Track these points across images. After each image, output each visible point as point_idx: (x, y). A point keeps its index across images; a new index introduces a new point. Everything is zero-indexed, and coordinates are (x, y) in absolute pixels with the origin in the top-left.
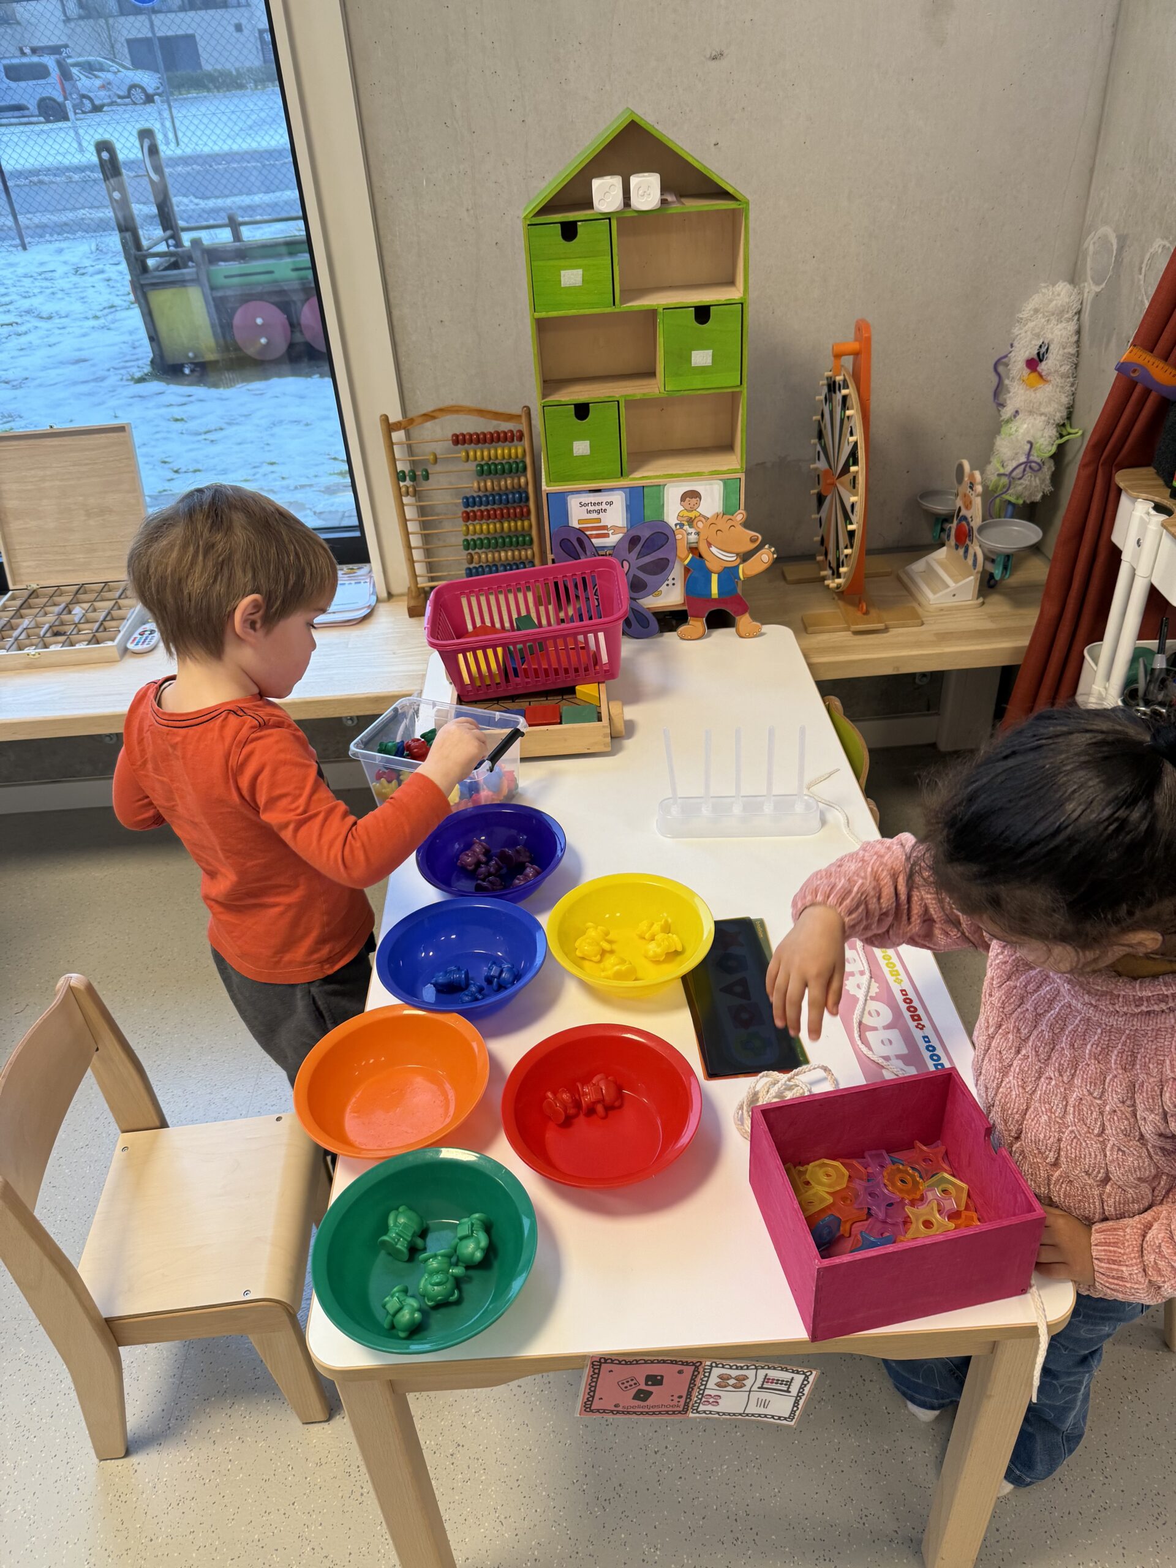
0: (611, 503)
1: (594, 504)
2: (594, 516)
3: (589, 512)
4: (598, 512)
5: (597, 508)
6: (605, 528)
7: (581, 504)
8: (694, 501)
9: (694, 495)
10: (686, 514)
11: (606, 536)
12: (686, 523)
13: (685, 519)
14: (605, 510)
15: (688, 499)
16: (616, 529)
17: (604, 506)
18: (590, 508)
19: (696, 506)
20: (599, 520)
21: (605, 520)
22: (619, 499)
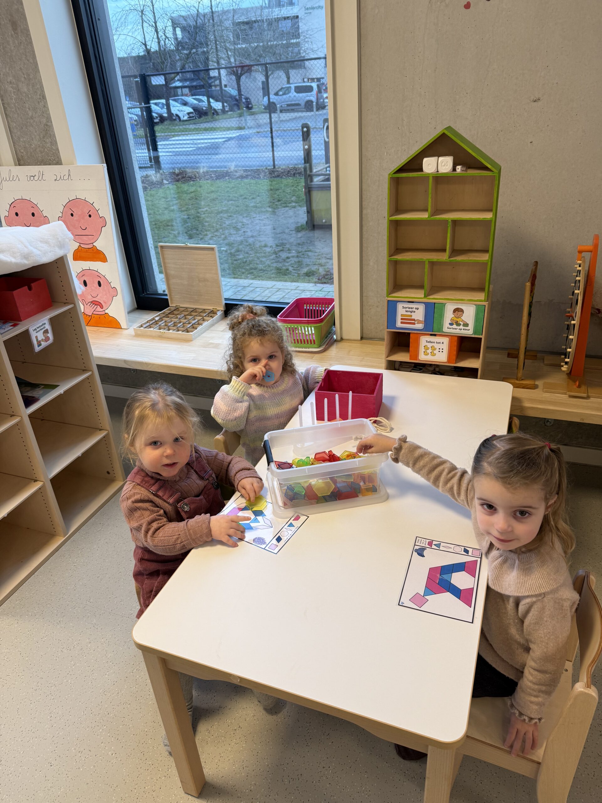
0: (417, 309)
1: (410, 308)
2: (409, 313)
3: (407, 311)
4: (411, 312)
5: (411, 310)
6: (414, 320)
7: (403, 307)
8: (460, 313)
9: (462, 311)
10: (455, 319)
11: (414, 324)
12: (455, 323)
13: (455, 321)
14: (415, 312)
15: (457, 312)
16: (419, 321)
17: (414, 310)
18: (407, 309)
19: (460, 316)
20: (411, 316)
21: (414, 316)
22: (422, 308)
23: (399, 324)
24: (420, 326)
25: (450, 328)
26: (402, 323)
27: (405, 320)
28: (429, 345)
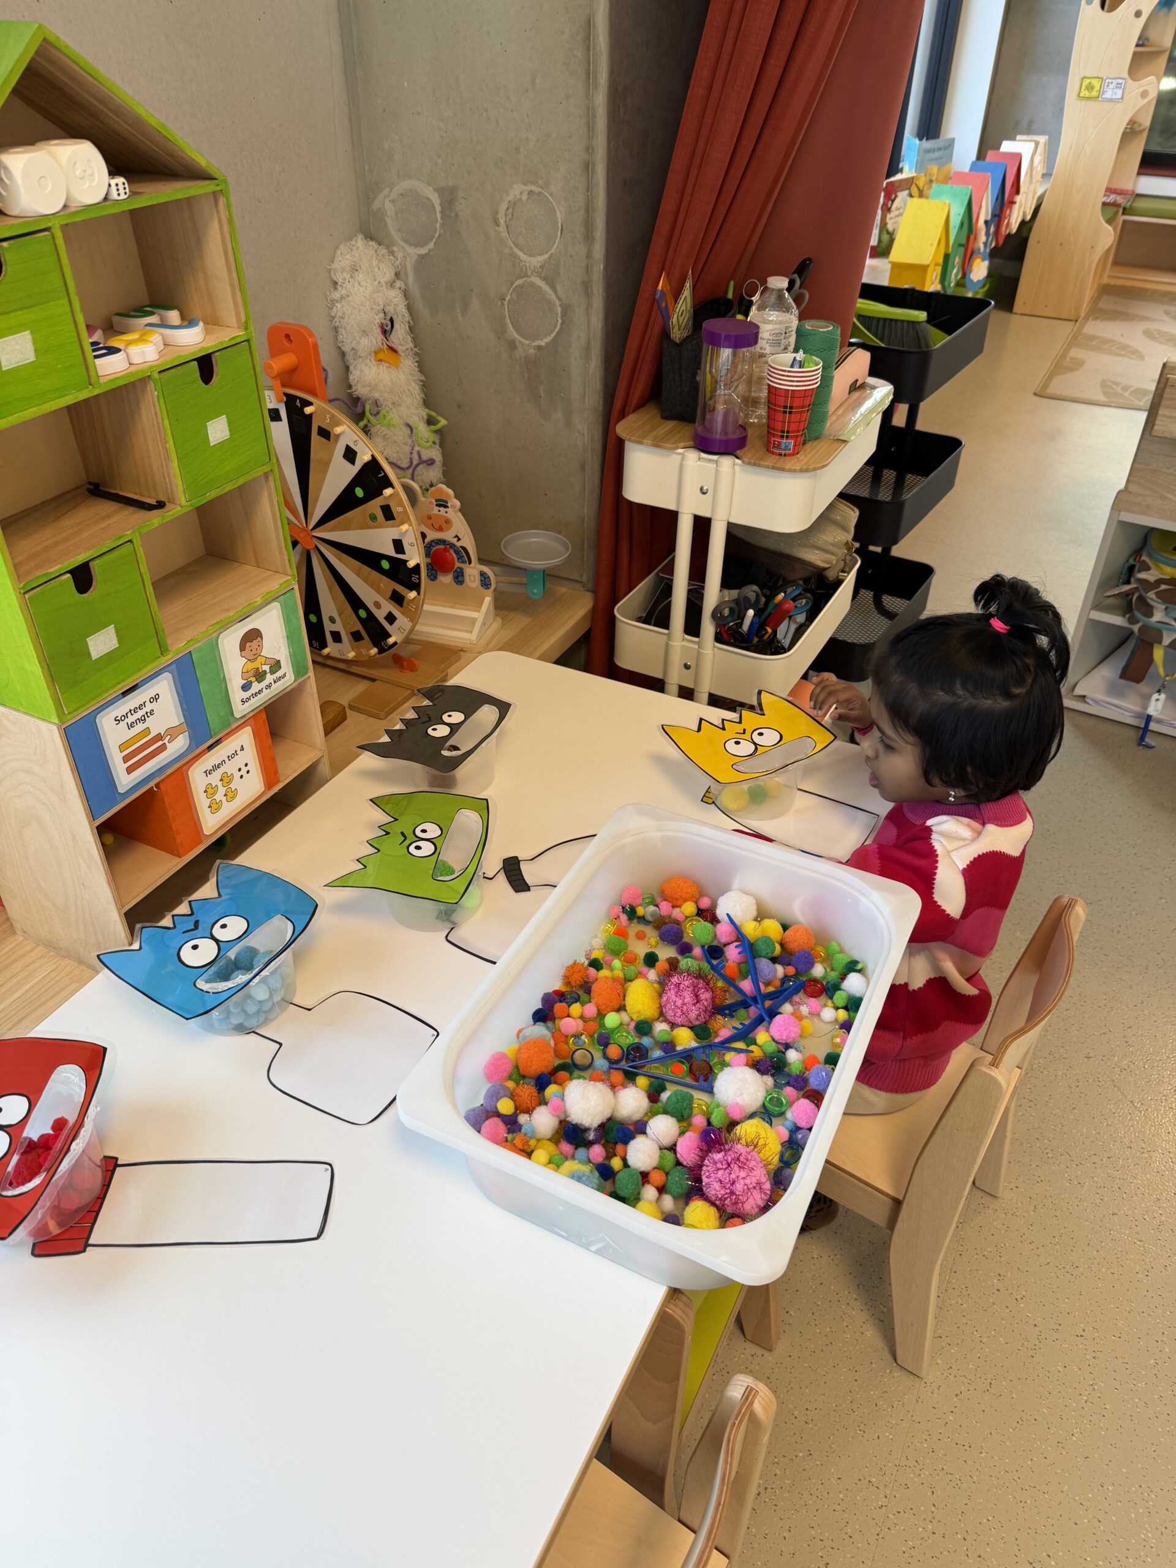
0: (155, 698)
1: (135, 710)
2: (140, 727)
3: (131, 726)
4: (142, 720)
5: (140, 714)
6: (159, 737)
7: (118, 720)
8: (255, 643)
9: (254, 635)
10: (250, 666)
11: (163, 748)
12: (253, 679)
13: (251, 674)
14: (152, 712)
16: (173, 733)
17: (149, 707)
18: (131, 719)
19: (258, 652)
20: (147, 731)
21: (157, 725)
22: (164, 687)
23: (125, 780)
24: (179, 745)
25: (249, 699)
26: (129, 770)
27: (134, 758)
28: (214, 779)
